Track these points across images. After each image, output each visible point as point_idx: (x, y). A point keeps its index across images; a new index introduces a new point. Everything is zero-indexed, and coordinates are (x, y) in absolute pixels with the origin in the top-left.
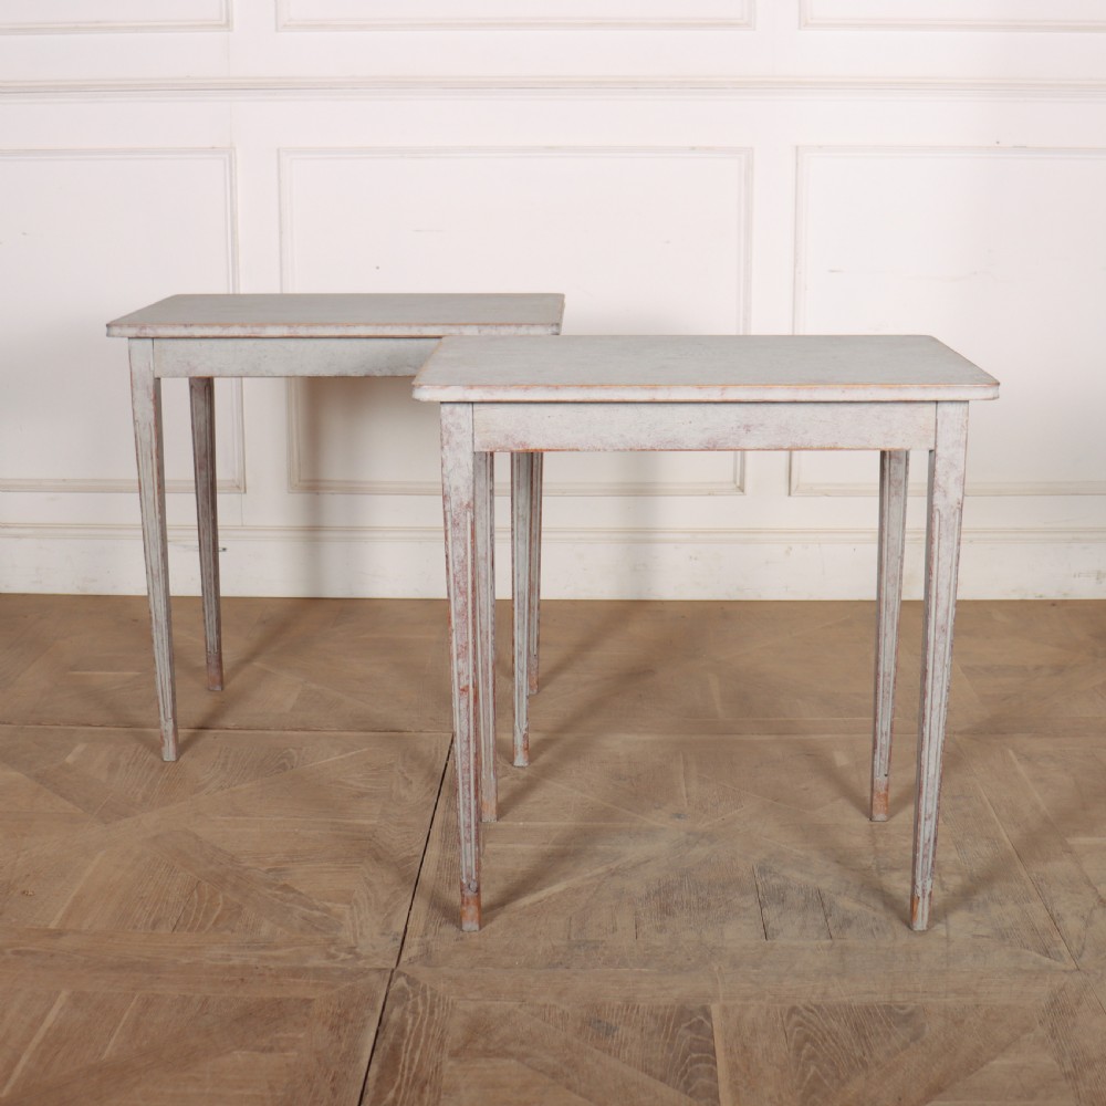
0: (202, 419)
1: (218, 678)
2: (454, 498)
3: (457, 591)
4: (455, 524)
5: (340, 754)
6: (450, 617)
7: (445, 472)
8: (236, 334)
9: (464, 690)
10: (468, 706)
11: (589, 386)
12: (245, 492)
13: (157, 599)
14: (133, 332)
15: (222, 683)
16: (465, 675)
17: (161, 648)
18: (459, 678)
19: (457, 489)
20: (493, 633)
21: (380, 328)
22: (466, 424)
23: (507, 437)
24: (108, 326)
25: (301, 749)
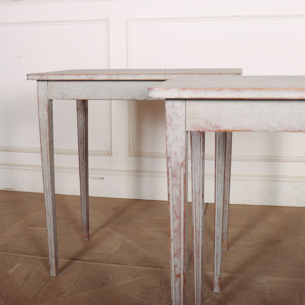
0: (82, 123)
1: (87, 235)
2: (173, 160)
3: (175, 216)
4: (174, 176)
5: (132, 279)
6: (170, 232)
7: (168, 143)
8: (83, 79)
9: (178, 276)
10: (180, 286)
11: (260, 89)
12: (112, 156)
13: (49, 202)
14: (38, 77)
15: (88, 237)
16: (179, 267)
17: (50, 225)
18: (175, 269)
19: (175, 154)
20: (202, 232)
21: (151, 76)
22: (181, 113)
23: (207, 122)
24: (27, 75)
25: (114, 274)
